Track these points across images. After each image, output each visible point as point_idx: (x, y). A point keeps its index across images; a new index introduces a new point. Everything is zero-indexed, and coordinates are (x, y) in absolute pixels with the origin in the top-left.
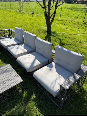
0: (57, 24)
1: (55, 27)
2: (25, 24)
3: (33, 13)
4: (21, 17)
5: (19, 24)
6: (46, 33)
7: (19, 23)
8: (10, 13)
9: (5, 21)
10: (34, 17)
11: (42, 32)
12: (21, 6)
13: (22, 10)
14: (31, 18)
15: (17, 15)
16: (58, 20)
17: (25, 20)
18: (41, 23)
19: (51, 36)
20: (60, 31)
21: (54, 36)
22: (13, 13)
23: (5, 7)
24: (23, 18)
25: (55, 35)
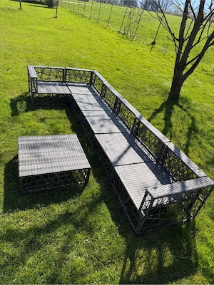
0: (200, 82)
1: (193, 87)
2: (128, 65)
3: (154, 43)
4: (125, 46)
5: (115, 62)
6: (167, 96)
7: (116, 60)
8: (104, 32)
9: (90, 48)
10: (152, 53)
11: (157, 92)
12: (132, 21)
13: (132, 30)
14: (145, 53)
15: (117, 41)
16: (207, 74)
17: (130, 55)
18: (164, 70)
19: (175, 106)
20: (201, 100)
21: (181, 107)
22: (110, 35)
23: (97, 16)
24: (128, 51)
25: (185, 106)
